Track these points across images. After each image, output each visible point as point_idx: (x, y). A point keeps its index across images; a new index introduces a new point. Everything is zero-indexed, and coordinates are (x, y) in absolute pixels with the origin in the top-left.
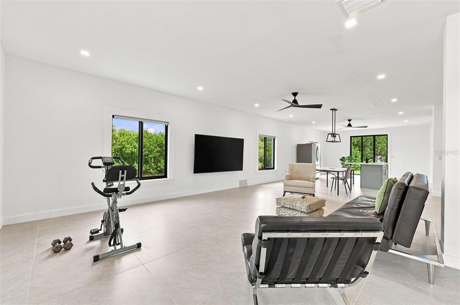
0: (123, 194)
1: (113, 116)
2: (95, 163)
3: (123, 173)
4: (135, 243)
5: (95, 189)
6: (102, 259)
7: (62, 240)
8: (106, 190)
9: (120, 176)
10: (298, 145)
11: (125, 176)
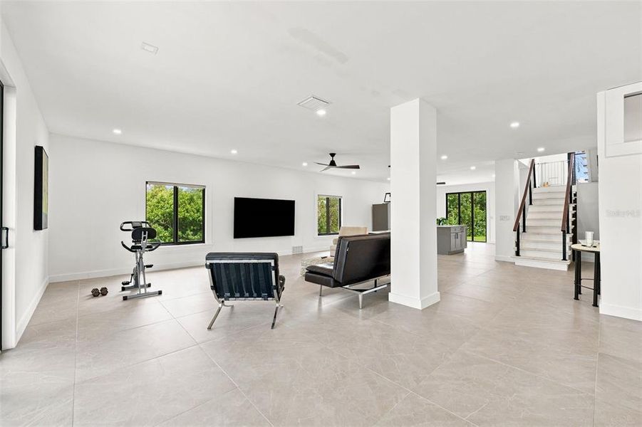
0: (146, 251)
1: (147, 183)
2: (125, 227)
3: (145, 234)
4: (157, 290)
5: (124, 245)
6: (130, 299)
7: (99, 289)
8: (133, 247)
9: (143, 236)
10: (373, 205)
11: (146, 236)
